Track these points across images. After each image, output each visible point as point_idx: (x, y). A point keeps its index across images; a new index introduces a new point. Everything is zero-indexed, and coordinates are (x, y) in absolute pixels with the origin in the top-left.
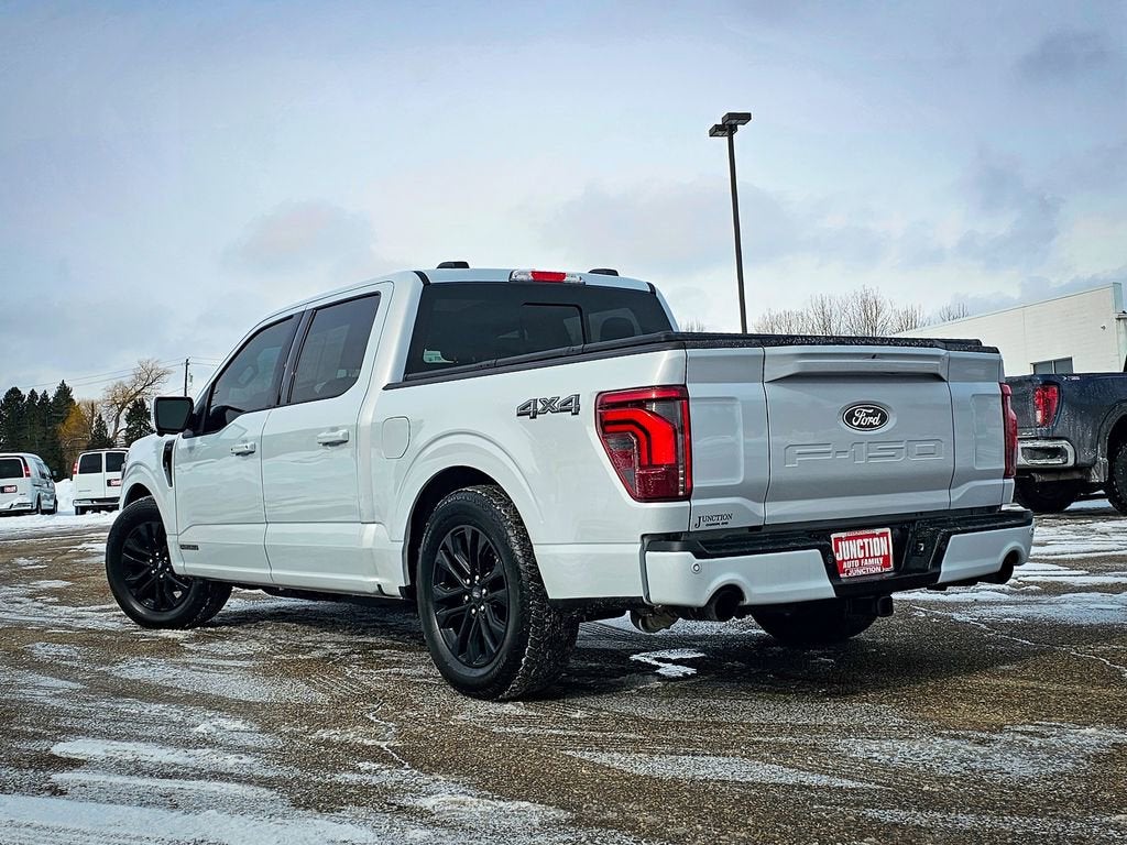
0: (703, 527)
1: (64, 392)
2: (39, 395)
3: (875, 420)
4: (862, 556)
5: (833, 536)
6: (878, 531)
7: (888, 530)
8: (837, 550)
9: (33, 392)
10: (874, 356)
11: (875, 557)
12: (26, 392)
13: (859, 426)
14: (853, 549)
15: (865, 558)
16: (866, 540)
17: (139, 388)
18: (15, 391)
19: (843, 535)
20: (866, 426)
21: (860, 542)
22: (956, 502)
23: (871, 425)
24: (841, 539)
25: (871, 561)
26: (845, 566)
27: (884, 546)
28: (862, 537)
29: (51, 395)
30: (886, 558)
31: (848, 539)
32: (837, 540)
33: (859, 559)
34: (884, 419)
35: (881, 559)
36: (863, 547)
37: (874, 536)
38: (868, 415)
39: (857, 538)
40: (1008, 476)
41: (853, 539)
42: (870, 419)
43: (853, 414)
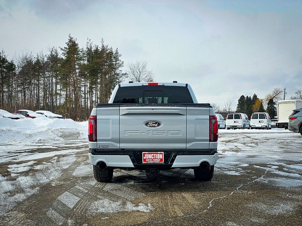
0: (101, 148)
1: (255, 96)
2: (249, 97)
4: (153, 158)
5: (143, 153)
6: (159, 152)
7: (163, 152)
8: (144, 156)
9: (247, 97)
10: (153, 109)
11: (157, 159)
12: (246, 96)
13: (150, 126)
14: (150, 156)
15: (154, 159)
16: (155, 155)
17: (274, 96)
18: (243, 96)
20: (152, 126)
22: (188, 147)
23: (154, 126)
24: (146, 154)
26: (146, 160)
27: (161, 156)
28: (153, 154)
29: (252, 97)
31: (148, 154)
32: (144, 154)
33: (152, 159)
34: (159, 125)
35: (160, 160)
36: (153, 156)
37: (158, 153)
38: (153, 124)
39: (152, 154)
40: (211, 141)
41: (150, 154)
42: (154, 125)
43: (148, 123)
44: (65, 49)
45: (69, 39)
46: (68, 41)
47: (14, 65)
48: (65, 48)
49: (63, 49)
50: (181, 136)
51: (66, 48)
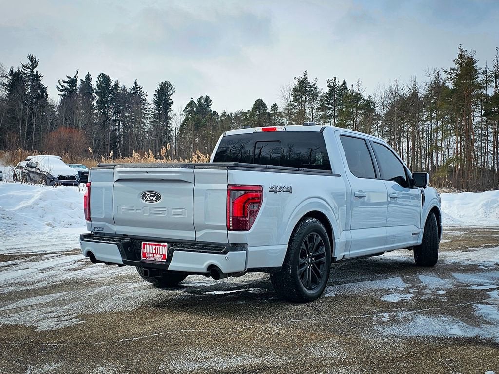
3: (154, 198)
5: (143, 242)
6: (162, 244)
7: (166, 244)
8: (144, 248)
11: (160, 254)
13: (147, 200)
14: (151, 249)
15: (155, 253)
16: (157, 247)
19: (147, 243)
20: (150, 200)
21: (154, 247)
22: (198, 238)
23: (152, 200)
24: (146, 244)
25: (158, 256)
26: (147, 255)
27: (164, 250)
28: (156, 245)
30: (164, 255)
31: (149, 244)
32: (144, 244)
33: (154, 254)
34: (158, 198)
35: (162, 256)
36: (155, 249)
37: (160, 246)
38: (151, 196)
39: (153, 245)
40: (231, 230)
41: (151, 245)
42: (152, 198)
43: (144, 195)
44: (452, 71)
45: (460, 53)
46: (457, 57)
47: (373, 102)
48: (451, 69)
49: (449, 70)
50: (186, 217)
51: (453, 69)
